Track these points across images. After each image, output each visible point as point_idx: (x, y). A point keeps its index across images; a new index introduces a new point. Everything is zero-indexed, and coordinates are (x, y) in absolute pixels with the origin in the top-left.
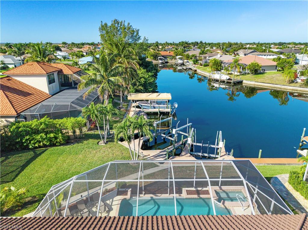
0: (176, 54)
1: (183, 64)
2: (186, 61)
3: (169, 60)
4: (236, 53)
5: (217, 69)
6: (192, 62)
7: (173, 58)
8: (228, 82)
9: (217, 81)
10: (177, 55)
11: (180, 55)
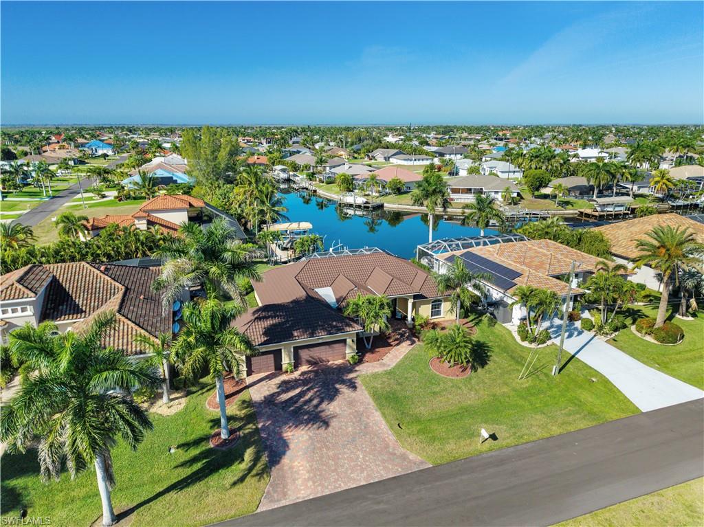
0: (271, 161)
1: (288, 180)
2: (293, 173)
4: (370, 155)
5: (348, 188)
6: (305, 176)
7: (268, 168)
8: (365, 207)
9: (351, 205)
10: (274, 164)
11: (279, 163)
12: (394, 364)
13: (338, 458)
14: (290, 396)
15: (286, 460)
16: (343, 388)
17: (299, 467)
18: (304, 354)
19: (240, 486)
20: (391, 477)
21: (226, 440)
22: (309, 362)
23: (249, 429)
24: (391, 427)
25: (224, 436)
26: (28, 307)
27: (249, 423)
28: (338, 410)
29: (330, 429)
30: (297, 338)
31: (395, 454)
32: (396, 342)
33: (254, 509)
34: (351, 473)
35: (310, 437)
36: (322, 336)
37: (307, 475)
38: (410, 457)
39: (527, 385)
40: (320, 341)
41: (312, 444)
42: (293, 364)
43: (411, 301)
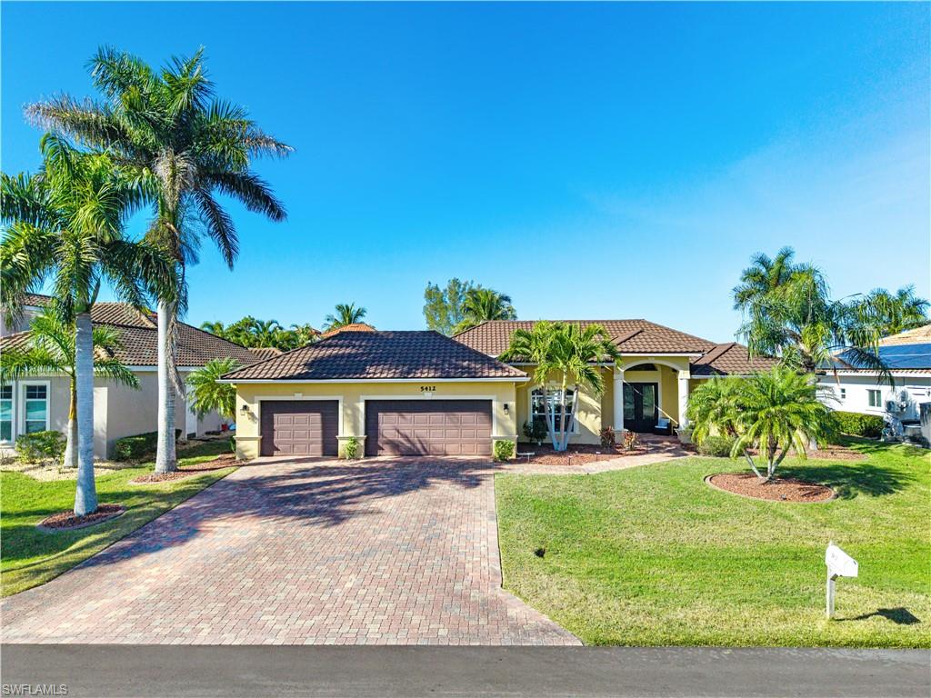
13: (280, 580)
16: (441, 484)
17: (148, 577)
21: (77, 518)
23: (152, 507)
28: (388, 508)
29: (334, 529)
30: (370, 376)
35: (262, 537)
37: (142, 595)
38: (512, 612)
40: (428, 396)
41: (252, 545)
42: (362, 443)
43: (684, 375)
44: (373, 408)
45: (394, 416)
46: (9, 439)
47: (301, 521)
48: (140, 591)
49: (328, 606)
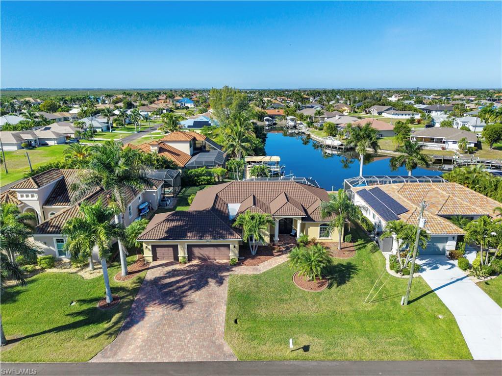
0: (287, 113)
1: (295, 127)
2: (299, 122)
3: (277, 121)
4: (367, 110)
5: (331, 133)
6: (306, 124)
7: (283, 118)
8: (339, 148)
9: (329, 146)
10: (288, 115)
11: (291, 115)
12: (264, 271)
13: (172, 336)
14: (171, 281)
15: (134, 329)
16: (212, 282)
17: (140, 335)
18: (197, 251)
19: (93, 340)
20: (199, 361)
21: (108, 304)
22: (200, 258)
23: (128, 299)
24: (227, 321)
25: (108, 301)
26: (35, 194)
27: (130, 295)
28: (196, 299)
29: (182, 311)
30: (188, 238)
31: (215, 343)
32: (279, 253)
33: (88, 359)
34: (172, 350)
35: (163, 315)
36: (208, 240)
37: (141, 343)
38: (225, 349)
39: (370, 309)
40: (208, 243)
41: (162, 320)
42: (187, 257)
43: (299, 222)
44: (190, 248)
45: (198, 248)
46: (65, 255)
47: (173, 307)
48: (139, 342)
49: (184, 347)
